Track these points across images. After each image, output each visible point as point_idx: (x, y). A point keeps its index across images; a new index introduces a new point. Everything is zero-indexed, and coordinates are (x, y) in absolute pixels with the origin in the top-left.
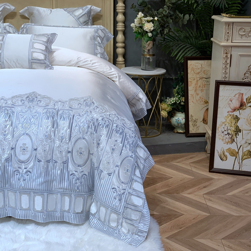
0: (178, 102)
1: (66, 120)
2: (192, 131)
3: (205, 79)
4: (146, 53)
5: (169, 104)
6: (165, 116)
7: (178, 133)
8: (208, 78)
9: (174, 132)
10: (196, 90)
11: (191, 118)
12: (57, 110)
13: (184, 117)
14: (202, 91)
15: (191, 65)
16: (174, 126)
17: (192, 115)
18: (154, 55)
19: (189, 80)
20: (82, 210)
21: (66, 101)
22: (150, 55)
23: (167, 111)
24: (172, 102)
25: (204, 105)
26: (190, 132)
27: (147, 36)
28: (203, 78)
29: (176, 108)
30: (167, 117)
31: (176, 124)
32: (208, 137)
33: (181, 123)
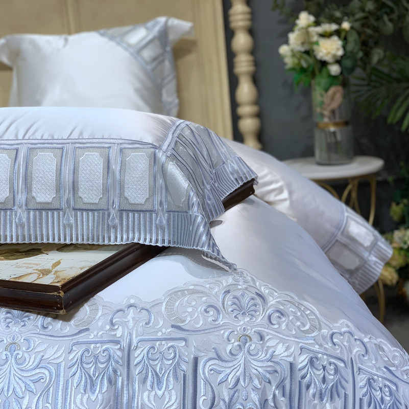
1: (167, 386)
4: (326, 120)
6: (391, 281)
12: (125, 344)
18: (346, 123)
21: (157, 304)
22: (336, 124)
27: (325, 75)
30: (398, 283)
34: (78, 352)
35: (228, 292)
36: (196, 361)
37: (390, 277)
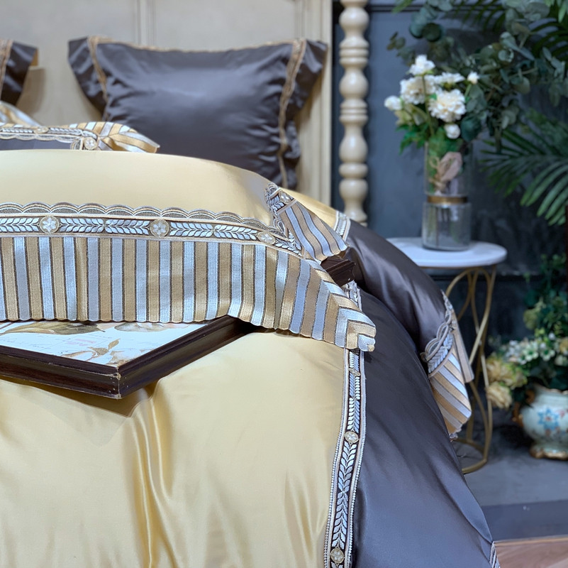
0: (547, 358)
4: (438, 193)
5: (517, 364)
6: (503, 404)
7: (545, 458)
9: (533, 455)
16: (534, 437)
18: (465, 200)
22: (450, 200)
23: (509, 387)
24: (529, 358)
27: (441, 137)
29: (541, 377)
30: (511, 406)
31: (540, 429)
33: (556, 426)
37: (502, 399)
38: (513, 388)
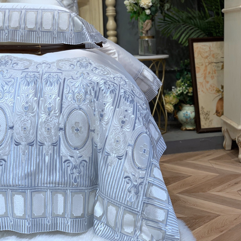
0: (185, 93)
1: (54, 86)
2: (205, 126)
3: (215, 64)
4: (144, 35)
6: (171, 110)
7: (186, 130)
8: (218, 63)
9: (182, 130)
10: (205, 78)
11: (202, 111)
12: (41, 73)
13: (194, 110)
14: (212, 77)
15: (197, 48)
16: (182, 123)
17: (202, 107)
18: (153, 37)
19: (196, 66)
20: (82, 212)
21: (54, 63)
22: (148, 37)
24: (179, 92)
25: (216, 94)
26: (202, 127)
27: (144, 14)
28: (213, 62)
29: (183, 100)
30: (173, 111)
31: (184, 119)
32: (226, 130)
33: (190, 117)
34: (24, 74)
35: (79, 61)
36: (65, 79)
37: (170, 109)
38: (174, 105)
